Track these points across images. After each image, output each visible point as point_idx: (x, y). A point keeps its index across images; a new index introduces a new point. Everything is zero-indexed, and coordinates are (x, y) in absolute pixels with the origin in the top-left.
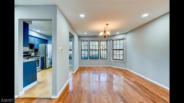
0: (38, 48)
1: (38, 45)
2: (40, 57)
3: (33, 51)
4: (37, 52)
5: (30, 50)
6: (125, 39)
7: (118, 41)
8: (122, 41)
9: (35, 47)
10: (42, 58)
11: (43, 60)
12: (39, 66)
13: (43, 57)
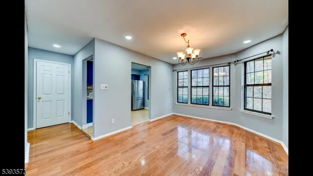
6: (278, 53)
7: (259, 63)
8: (268, 62)
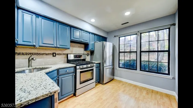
0: (93, 49)
1: (94, 45)
2: (95, 65)
3: (89, 54)
4: (93, 55)
5: (86, 53)
9: (90, 47)
10: (98, 65)
11: (100, 69)
12: (93, 79)
13: (100, 63)
